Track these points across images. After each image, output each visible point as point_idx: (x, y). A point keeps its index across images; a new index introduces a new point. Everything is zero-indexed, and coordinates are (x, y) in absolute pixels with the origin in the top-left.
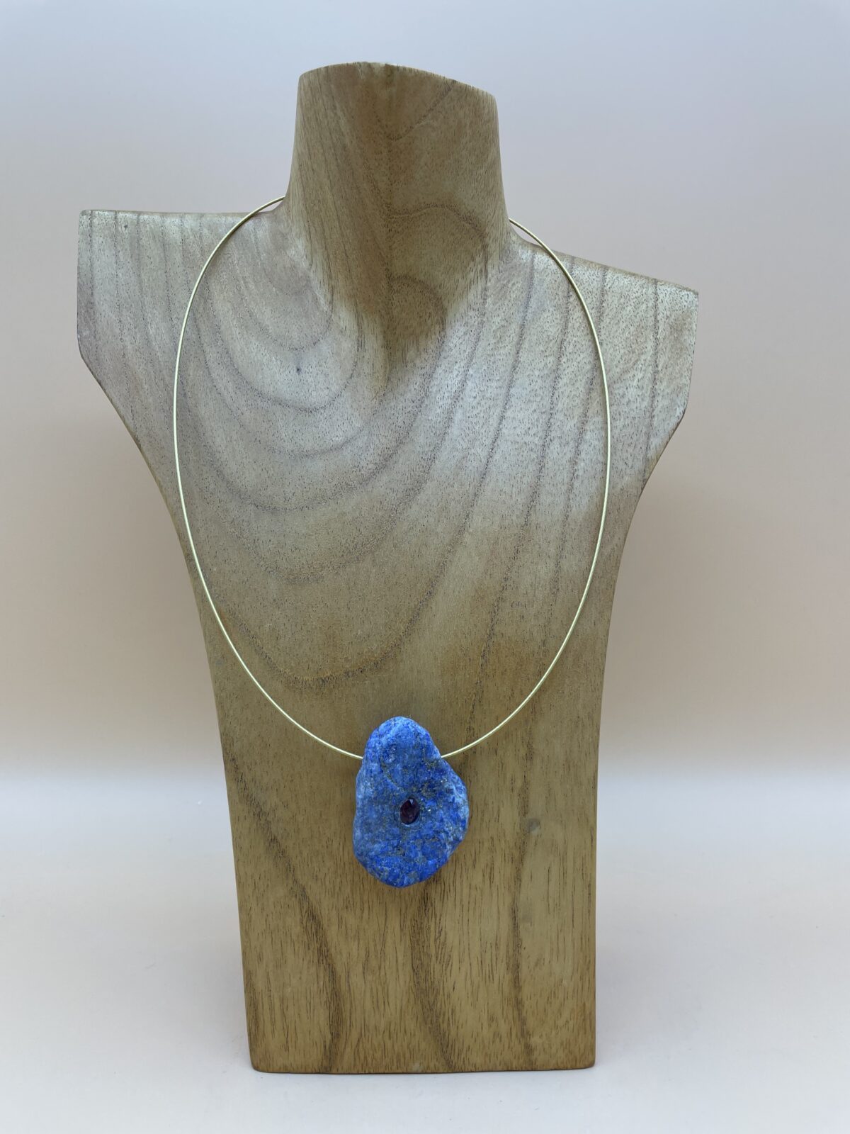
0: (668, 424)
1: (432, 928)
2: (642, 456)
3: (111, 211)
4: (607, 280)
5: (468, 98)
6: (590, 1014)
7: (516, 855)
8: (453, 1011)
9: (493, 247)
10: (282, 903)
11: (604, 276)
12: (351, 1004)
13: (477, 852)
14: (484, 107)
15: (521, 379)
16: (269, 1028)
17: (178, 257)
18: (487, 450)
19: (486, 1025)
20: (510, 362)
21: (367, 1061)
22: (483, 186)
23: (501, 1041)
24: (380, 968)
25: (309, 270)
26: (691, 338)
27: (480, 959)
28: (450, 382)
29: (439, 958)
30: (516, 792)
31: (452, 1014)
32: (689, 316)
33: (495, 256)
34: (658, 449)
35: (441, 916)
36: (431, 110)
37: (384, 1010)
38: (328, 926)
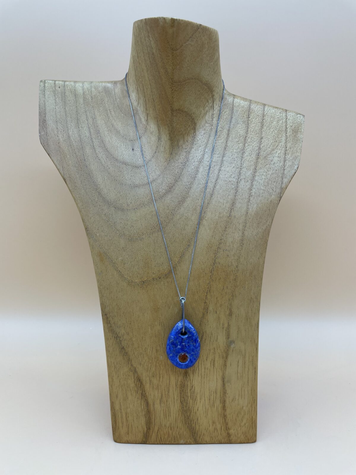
0: (291, 173)
1: (189, 385)
2: (280, 187)
3: (53, 80)
4: (265, 110)
5: (206, 32)
6: (255, 421)
7: (225, 355)
8: (197, 419)
9: (217, 96)
10: (126, 374)
11: (264, 108)
12: (155, 416)
13: (208, 354)
14: (213, 36)
15: (228, 154)
16: (121, 425)
17: (81, 101)
18: (213, 184)
19: (211, 425)
20: (224, 146)
21: (161, 439)
22: (212, 70)
23: (217, 431)
24: (167, 401)
25: (138, 106)
26: (301, 135)
27: (209, 398)
28: (197, 155)
29: (192, 397)
30: (225, 329)
31: (197, 420)
32: (300, 126)
33: (217, 100)
34: (287, 184)
35: (192, 380)
36: (191, 37)
37: (169, 418)
38: (145, 384)
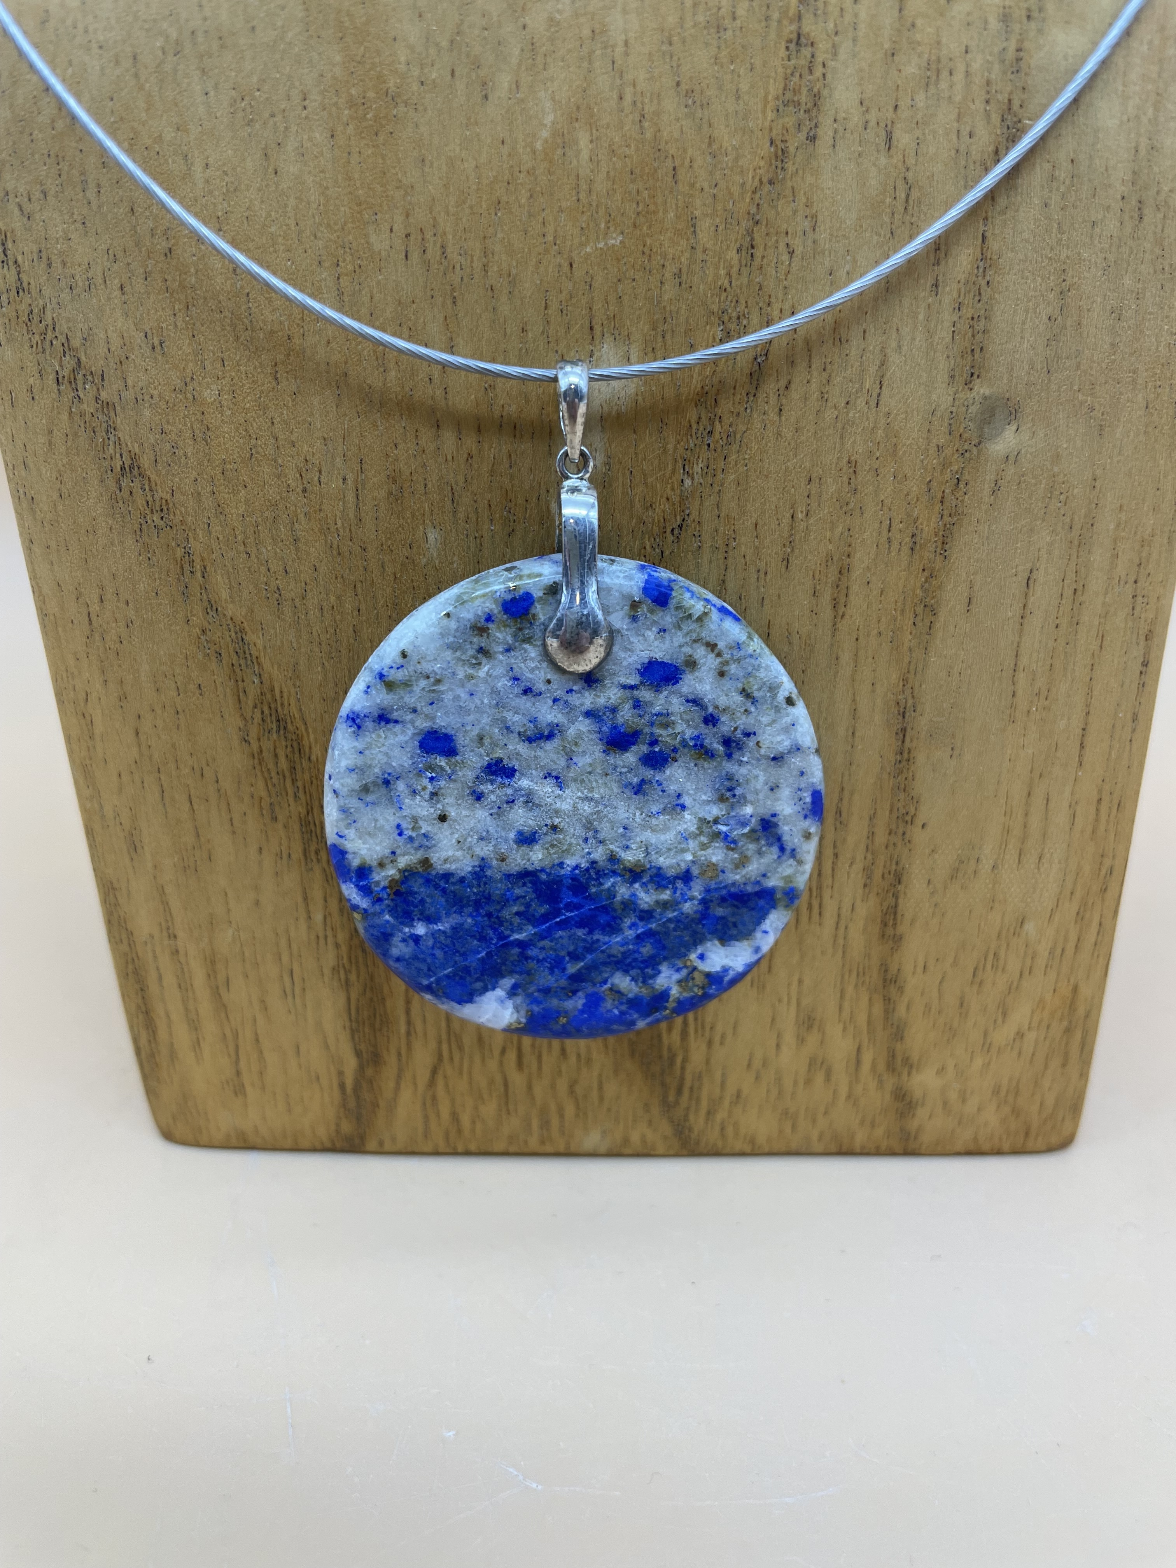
7: (929, 526)
10: (179, 679)
16: (182, 1036)
19: (789, 1038)
23: (828, 1078)
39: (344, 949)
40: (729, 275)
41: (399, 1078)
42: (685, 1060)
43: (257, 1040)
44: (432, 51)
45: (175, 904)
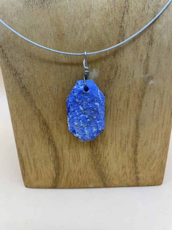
6: (164, 165)
7: (141, 94)
8: (107, 164)
10: (30, 118)
12: (64, 161)
13: (122, 93)
16: (29, 171)
19: (121, 169)
23: (126, 175)
24: (76, 146)
27: (120, 142)
29: (102, 142)
30: (143, 61)
31: (107, 165)
37: (78, 163)
38: (52, 128)
39: (54, 157)
40: (112, 59)
41: (62, 177)
42: (105, 173)
43: (41, 172)
44: (69, 28)
45: (29, 151)
